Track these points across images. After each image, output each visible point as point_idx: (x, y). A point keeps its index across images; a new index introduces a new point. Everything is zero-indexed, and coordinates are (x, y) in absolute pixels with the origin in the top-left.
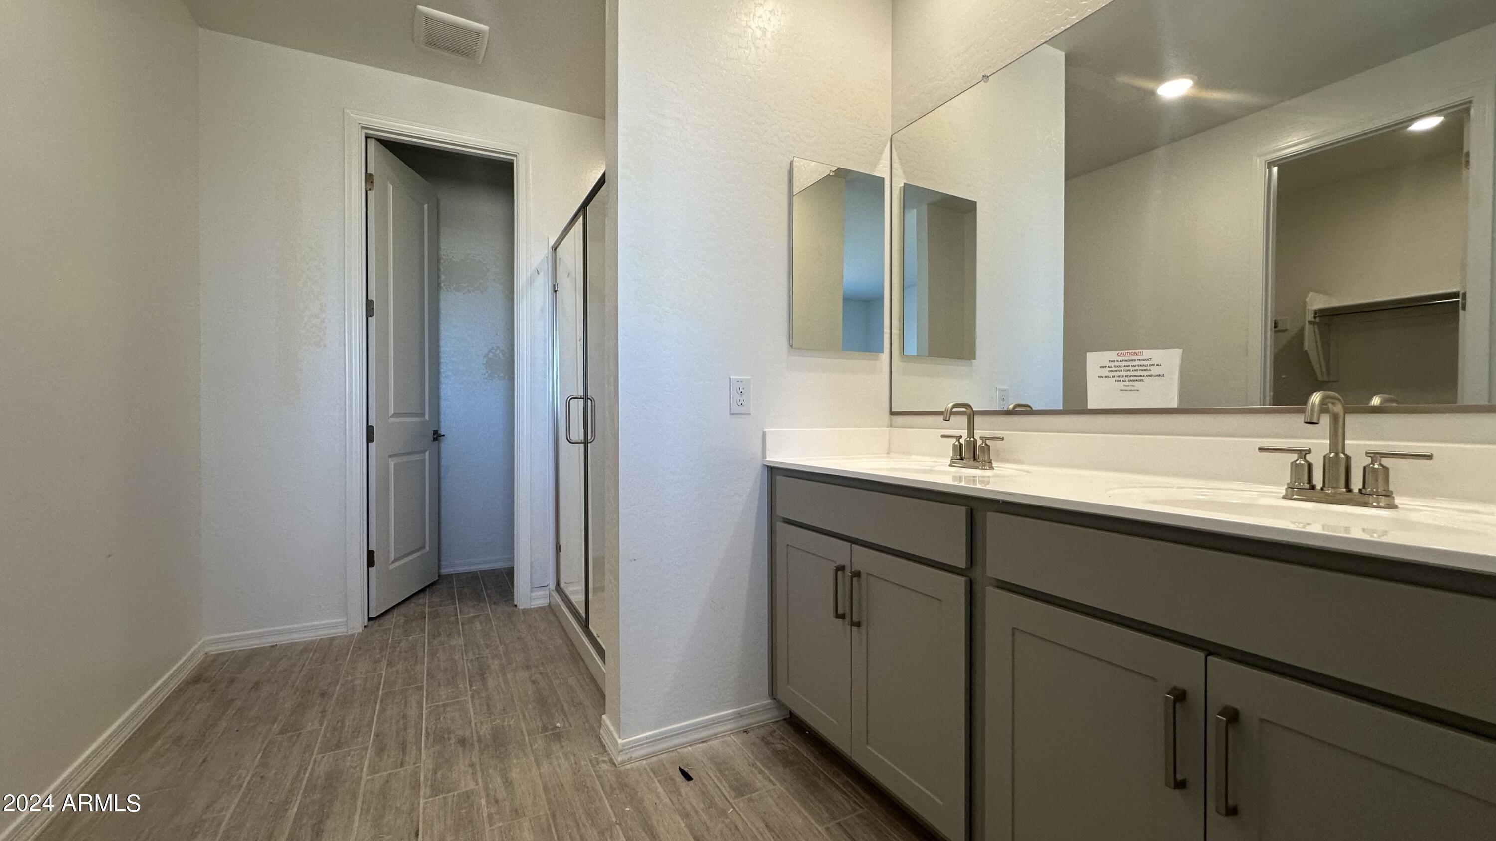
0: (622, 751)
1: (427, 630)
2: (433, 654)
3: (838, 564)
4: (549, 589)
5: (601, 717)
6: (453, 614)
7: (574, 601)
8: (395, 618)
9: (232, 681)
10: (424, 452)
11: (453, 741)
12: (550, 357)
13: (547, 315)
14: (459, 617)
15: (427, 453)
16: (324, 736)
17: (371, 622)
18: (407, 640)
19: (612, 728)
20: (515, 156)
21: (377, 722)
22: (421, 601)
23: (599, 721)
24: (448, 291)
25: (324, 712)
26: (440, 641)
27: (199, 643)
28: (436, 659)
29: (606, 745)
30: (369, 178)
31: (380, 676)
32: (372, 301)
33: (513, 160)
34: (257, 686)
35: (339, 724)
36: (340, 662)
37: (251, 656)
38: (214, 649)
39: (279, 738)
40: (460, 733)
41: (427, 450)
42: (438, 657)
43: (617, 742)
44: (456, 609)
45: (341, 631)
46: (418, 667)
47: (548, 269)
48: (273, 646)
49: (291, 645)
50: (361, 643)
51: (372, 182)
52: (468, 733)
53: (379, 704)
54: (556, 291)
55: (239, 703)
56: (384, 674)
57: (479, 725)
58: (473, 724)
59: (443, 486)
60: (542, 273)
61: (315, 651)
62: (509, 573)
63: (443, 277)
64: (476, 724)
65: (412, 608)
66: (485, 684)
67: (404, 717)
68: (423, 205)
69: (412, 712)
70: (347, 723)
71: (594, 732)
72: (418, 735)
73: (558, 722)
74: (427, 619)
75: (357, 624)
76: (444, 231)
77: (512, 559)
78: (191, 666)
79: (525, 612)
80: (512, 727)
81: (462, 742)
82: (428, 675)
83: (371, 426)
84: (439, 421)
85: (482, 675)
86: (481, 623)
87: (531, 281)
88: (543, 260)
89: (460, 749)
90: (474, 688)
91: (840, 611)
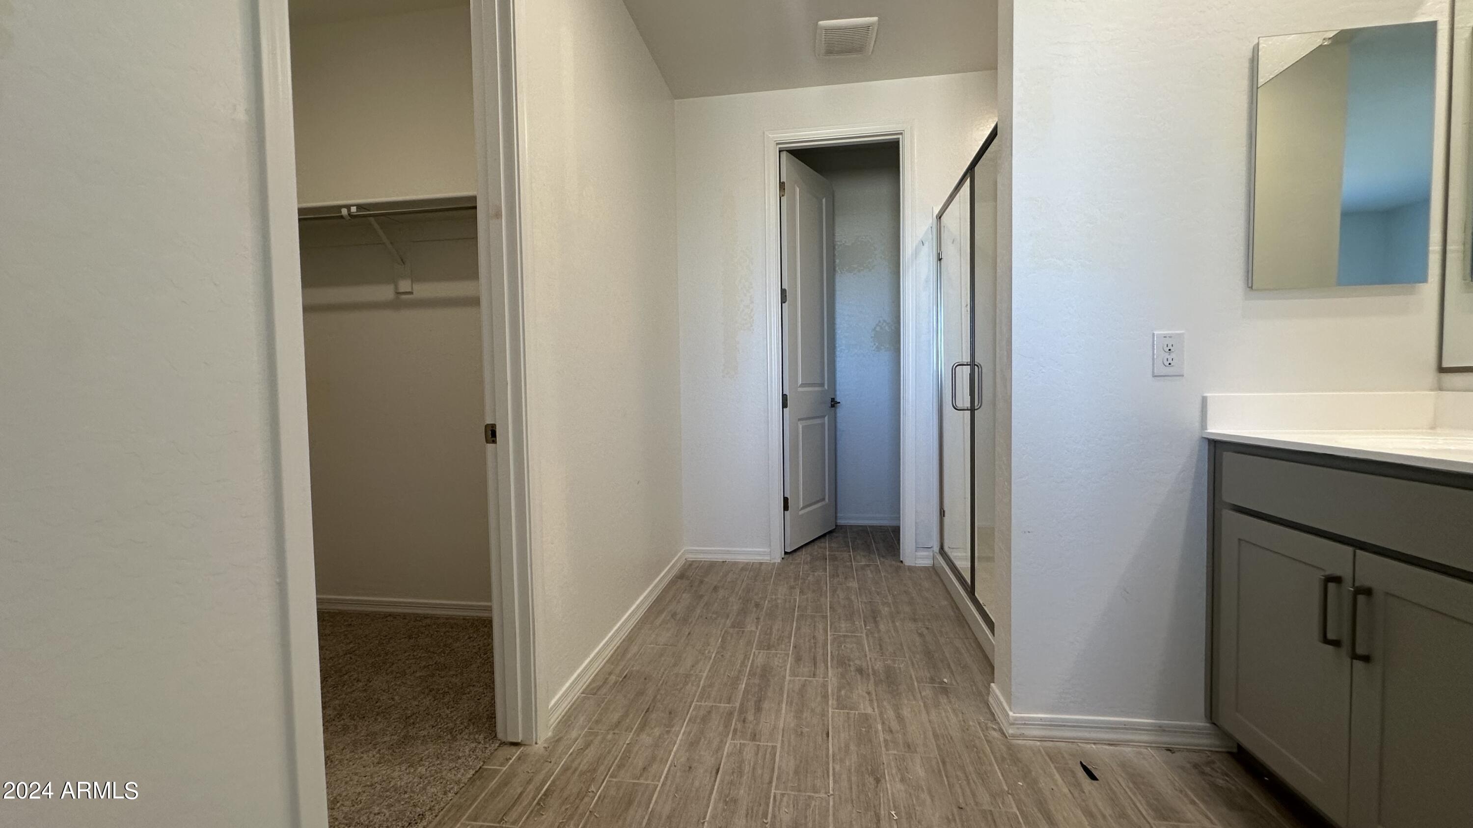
0: (1013, 724)
1: (828, 569)
2: (834, 591)
3: (1328, 573)
4: (933, 551)
5: (989, 685)
6: (848, 560)
7: (958, 567)
8: (803, 555)
9: (701, 582)
10: (824, 417)
11: (852, 669)
12: (935, 326)
13: (932, 285)
14: (853, 564)
15: (826, 418)
16: (759, 637)
17: (787, 556)
18: (814, 575)
19: (1002, 699)
20: (901, 134)
21: (795, 636)
22: (823, 545)
23: (988, 688)
24: (842, 273)
25: (758, 619)
26: (839, 581)
27: (682, 551)
28: (836, 596)
29: (996, 714)
30: (782, 185)
31: (795, 600)
32: (785, 290)
33: (899, 138)
34: (716, 589)
35: (769, 630)
36: (767, 582)
37: (711, 566)
38: (691, 557)
39: (731, 630)
40: (858, 662)
41: (825, 416)
42: (838, 595)
43: (1008, 715)
44: (850, 556)
45: (766, 559)
46: (823, 599)
47: (932, 238)
48: (723, 562)
49: (735, 564)
50: (780, 572)
51: (784, 189)
52: (864, 664)
53: (795, 623)
54: (940, 260)
55: (706, 598)
56: (798, 600)
57: (873, 660)
58: (868, 658)
59: (838, 446)
60: (926, 244)
61: (750, 571)
62: (896, 531)
63: (837, 261)
64: (870, 658)
65: (816, 549)
66: (877, 627)
67: (814, 637)
68: (822, 201)
69: (820, 637)
70: (774, 631)
71: (982, 698)
72: (825, 655)
73: (945, 678)
74: (828, 561)
75: (777, 557)
76: (838, 220)
77: (899, 518)
78: (679, 566)
79: (911, 569)
80: (902, 670)
81: (860, 671)
82: (830, 608)
83: (785, 395)
84: (835, 391)
85: (875, 618)
86: (872, 572)
87: (916, 253)
88: (928, 229)
89: (859, 677)
90: (868, 628)
91: (1331, 636)
